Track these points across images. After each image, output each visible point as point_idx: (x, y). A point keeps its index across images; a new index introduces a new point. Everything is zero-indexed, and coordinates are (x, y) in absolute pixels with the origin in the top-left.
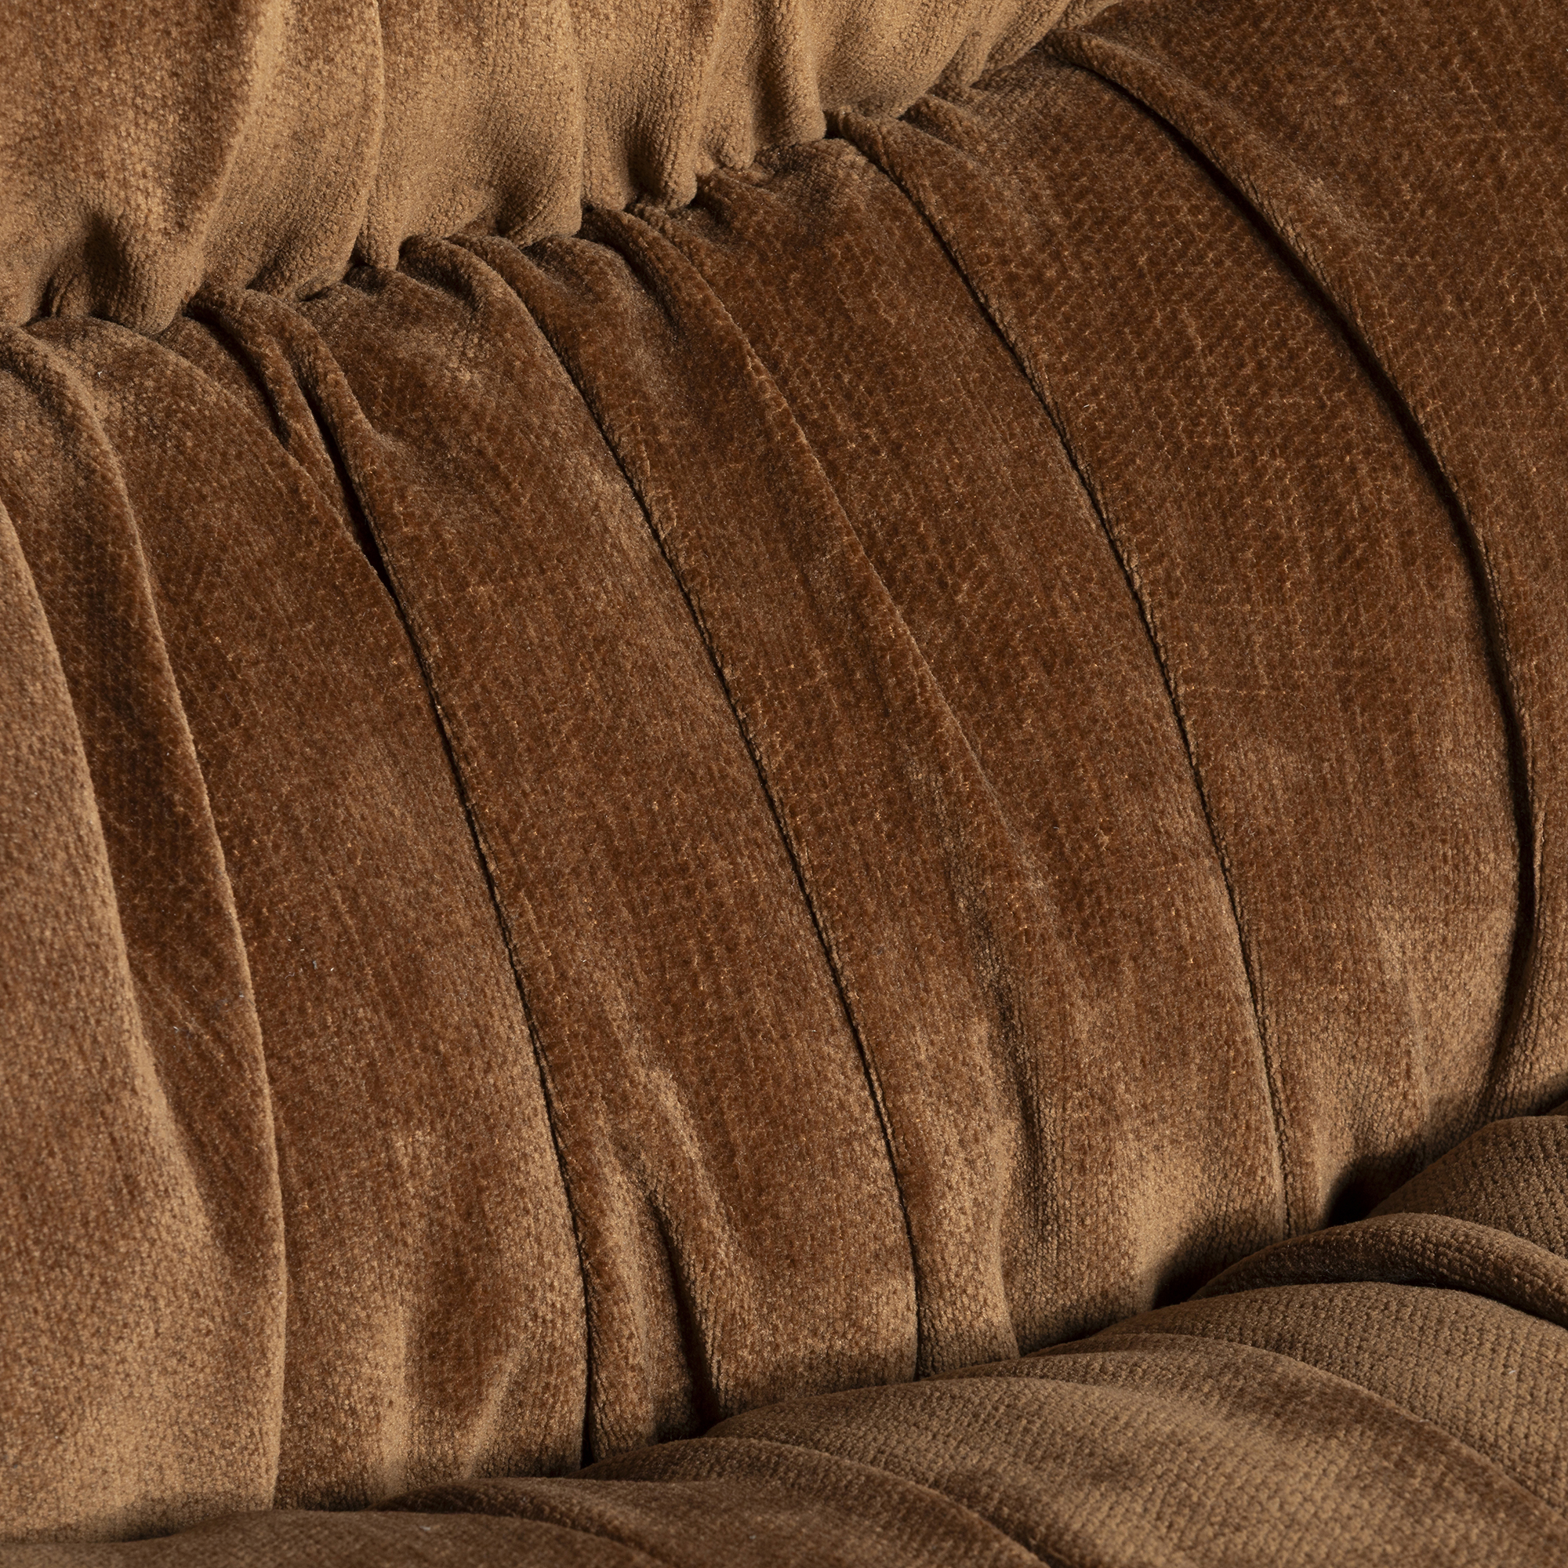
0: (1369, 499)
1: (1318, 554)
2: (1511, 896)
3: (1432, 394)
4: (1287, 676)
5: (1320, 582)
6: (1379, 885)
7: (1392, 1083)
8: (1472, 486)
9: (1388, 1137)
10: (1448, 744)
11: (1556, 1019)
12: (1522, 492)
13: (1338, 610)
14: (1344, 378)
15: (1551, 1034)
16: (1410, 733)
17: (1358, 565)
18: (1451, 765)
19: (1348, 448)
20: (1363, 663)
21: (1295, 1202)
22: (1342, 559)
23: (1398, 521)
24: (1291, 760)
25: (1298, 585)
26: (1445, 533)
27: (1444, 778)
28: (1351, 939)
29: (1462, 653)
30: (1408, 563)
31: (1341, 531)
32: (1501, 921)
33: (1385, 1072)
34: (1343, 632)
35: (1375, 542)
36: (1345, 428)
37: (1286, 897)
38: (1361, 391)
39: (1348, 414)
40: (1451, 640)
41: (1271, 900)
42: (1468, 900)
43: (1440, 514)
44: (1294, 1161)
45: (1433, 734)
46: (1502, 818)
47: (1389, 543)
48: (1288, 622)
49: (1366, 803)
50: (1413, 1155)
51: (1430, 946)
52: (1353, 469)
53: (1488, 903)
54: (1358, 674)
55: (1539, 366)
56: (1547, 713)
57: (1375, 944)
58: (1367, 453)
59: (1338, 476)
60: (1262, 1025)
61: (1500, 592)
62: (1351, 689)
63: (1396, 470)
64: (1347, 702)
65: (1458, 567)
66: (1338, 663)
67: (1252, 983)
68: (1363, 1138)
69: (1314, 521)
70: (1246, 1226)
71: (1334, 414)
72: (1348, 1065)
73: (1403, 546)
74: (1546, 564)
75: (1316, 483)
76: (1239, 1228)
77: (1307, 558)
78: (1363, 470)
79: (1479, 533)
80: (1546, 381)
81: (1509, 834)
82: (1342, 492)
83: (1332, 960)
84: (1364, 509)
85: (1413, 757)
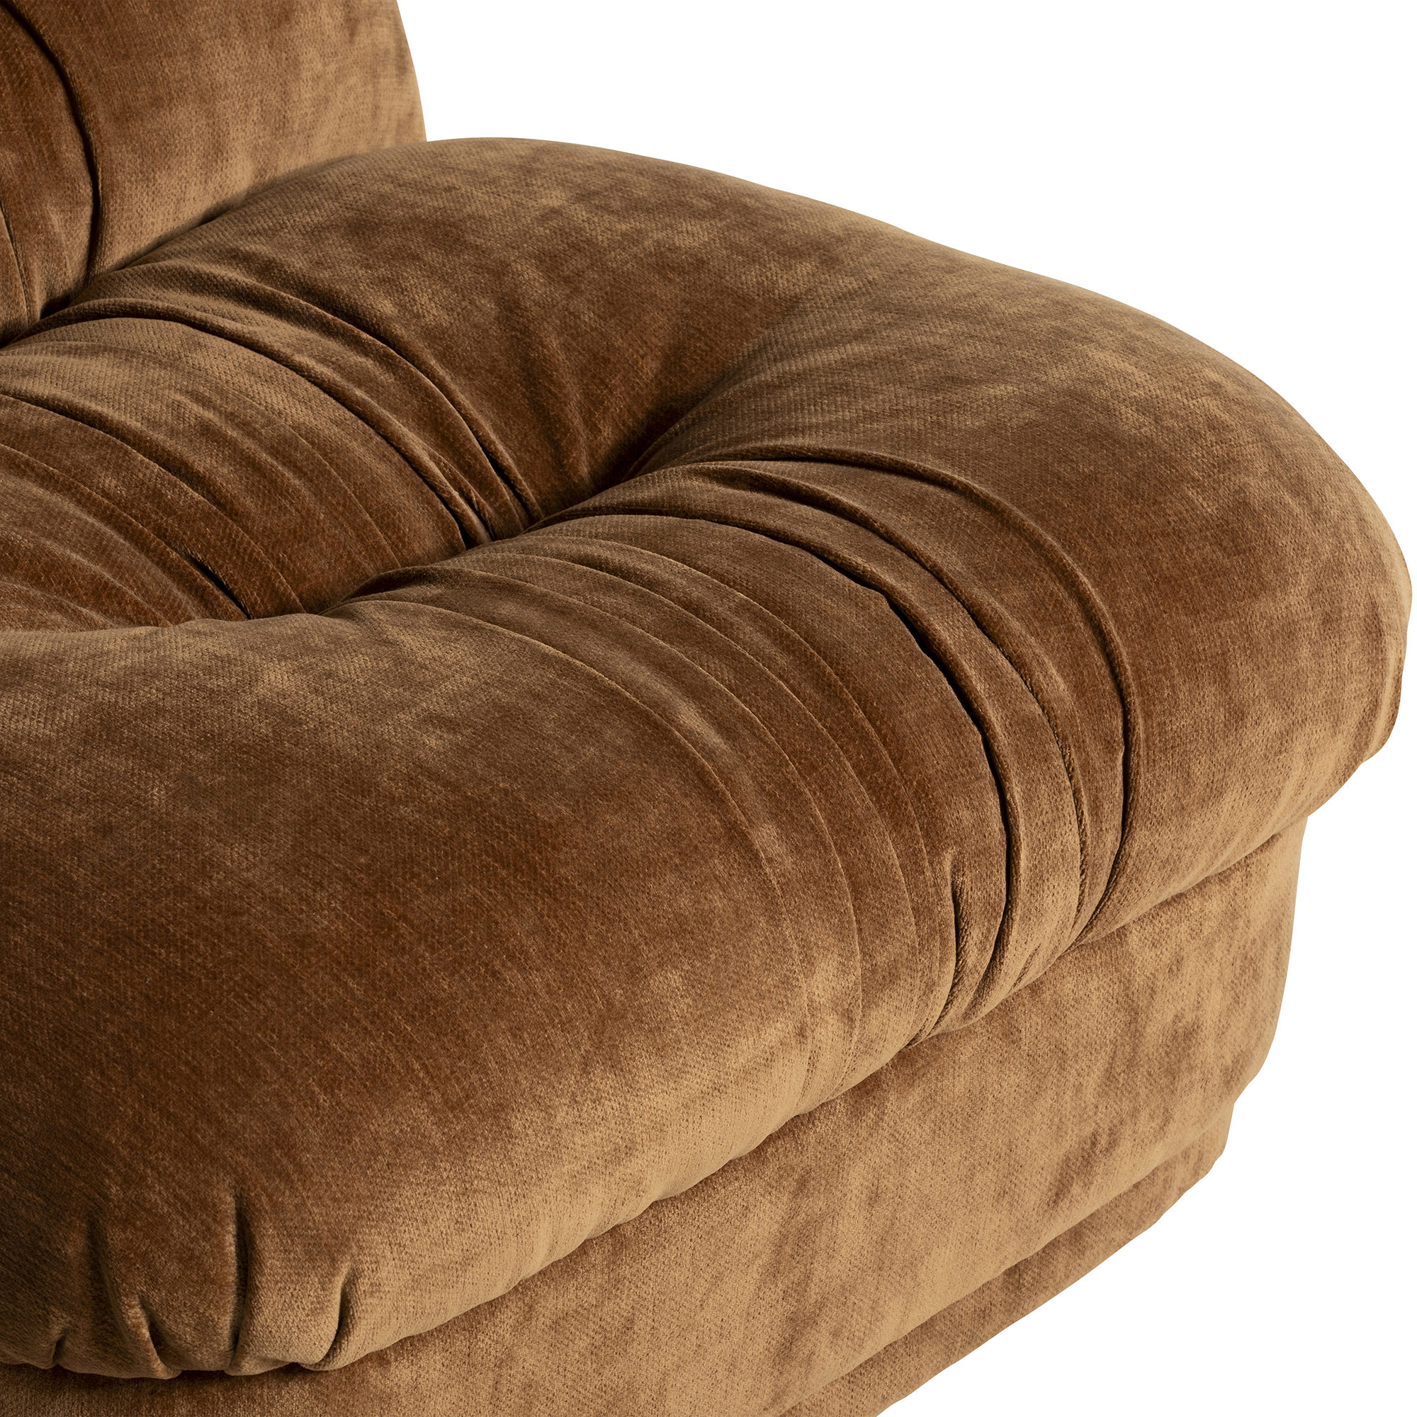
0: (26, 63)
1: (12, 83)
2: (91, 201)
3: (44, 23)
4: (8, 126)
5: (14, 93)
6: (49, 199)
7: (61, 269)
8: (63, 54)
9: (59, 292)
10: (64, 147)
11: (111, 243)
12: (79, 57)
13: (22, 103)
14: (9, 22)
15: (110, 249)
16: (52, 144)
17: (26, 86)
18: (67, 155)
19: (16, 46)
20: (32, 121)
21: (31, 317)
22: (20, 84)
23: (38, 70)
24: (14, 155)
25: (7, 94)
26: (53, 73)
27: (65, 159)
28: (43, 217)
29: (65, 115)
30: (43, 84)
31: (19, 74)
32: (87, 211)
33: (58, 265)
34: (24, 110)
35: (31, 78)
36: (14, 39)
37: (20, 203)
38: (17, 27)
39: (14, 35)
40: (61, 111)
41: (15, 205)
42: (77, 203)
43: (50, 67)
44: (30, 300)
45: (59, 144)
46: (85, 173)
47: (35, 77)
48: (6, 107)
49: (40, 169)
50: (69, 296)
51: (66, 221)
52: (19, 53)
53: (84, 204)
54: (31, 125)
55: (77, 12)
56: (98, 132)
57: (50, 219)
58: (23, 47)
59: (14, 56)
60: (16, 251)
61: (78, 91)
62: (30, 130)
63: (33, 52)
64: (29, 134)
65: (60, 85)
66: (24, 121)
67: (10, 236)
68: (50, 292)
69: (9, 72)
70: (18, 323)
71: (9, 35)
72: (46, 264)
73: (40, 78)
74: (90, 80)
75: (7, 59)
76: (15, 325)
77: (8, 86)
78: (23, 54)
79: (67, 70)
80: (80, 17)
81: (88, 179)
82: (17, 61)
83: (37, 225)
84: (25, 66)
85: (54, 152)
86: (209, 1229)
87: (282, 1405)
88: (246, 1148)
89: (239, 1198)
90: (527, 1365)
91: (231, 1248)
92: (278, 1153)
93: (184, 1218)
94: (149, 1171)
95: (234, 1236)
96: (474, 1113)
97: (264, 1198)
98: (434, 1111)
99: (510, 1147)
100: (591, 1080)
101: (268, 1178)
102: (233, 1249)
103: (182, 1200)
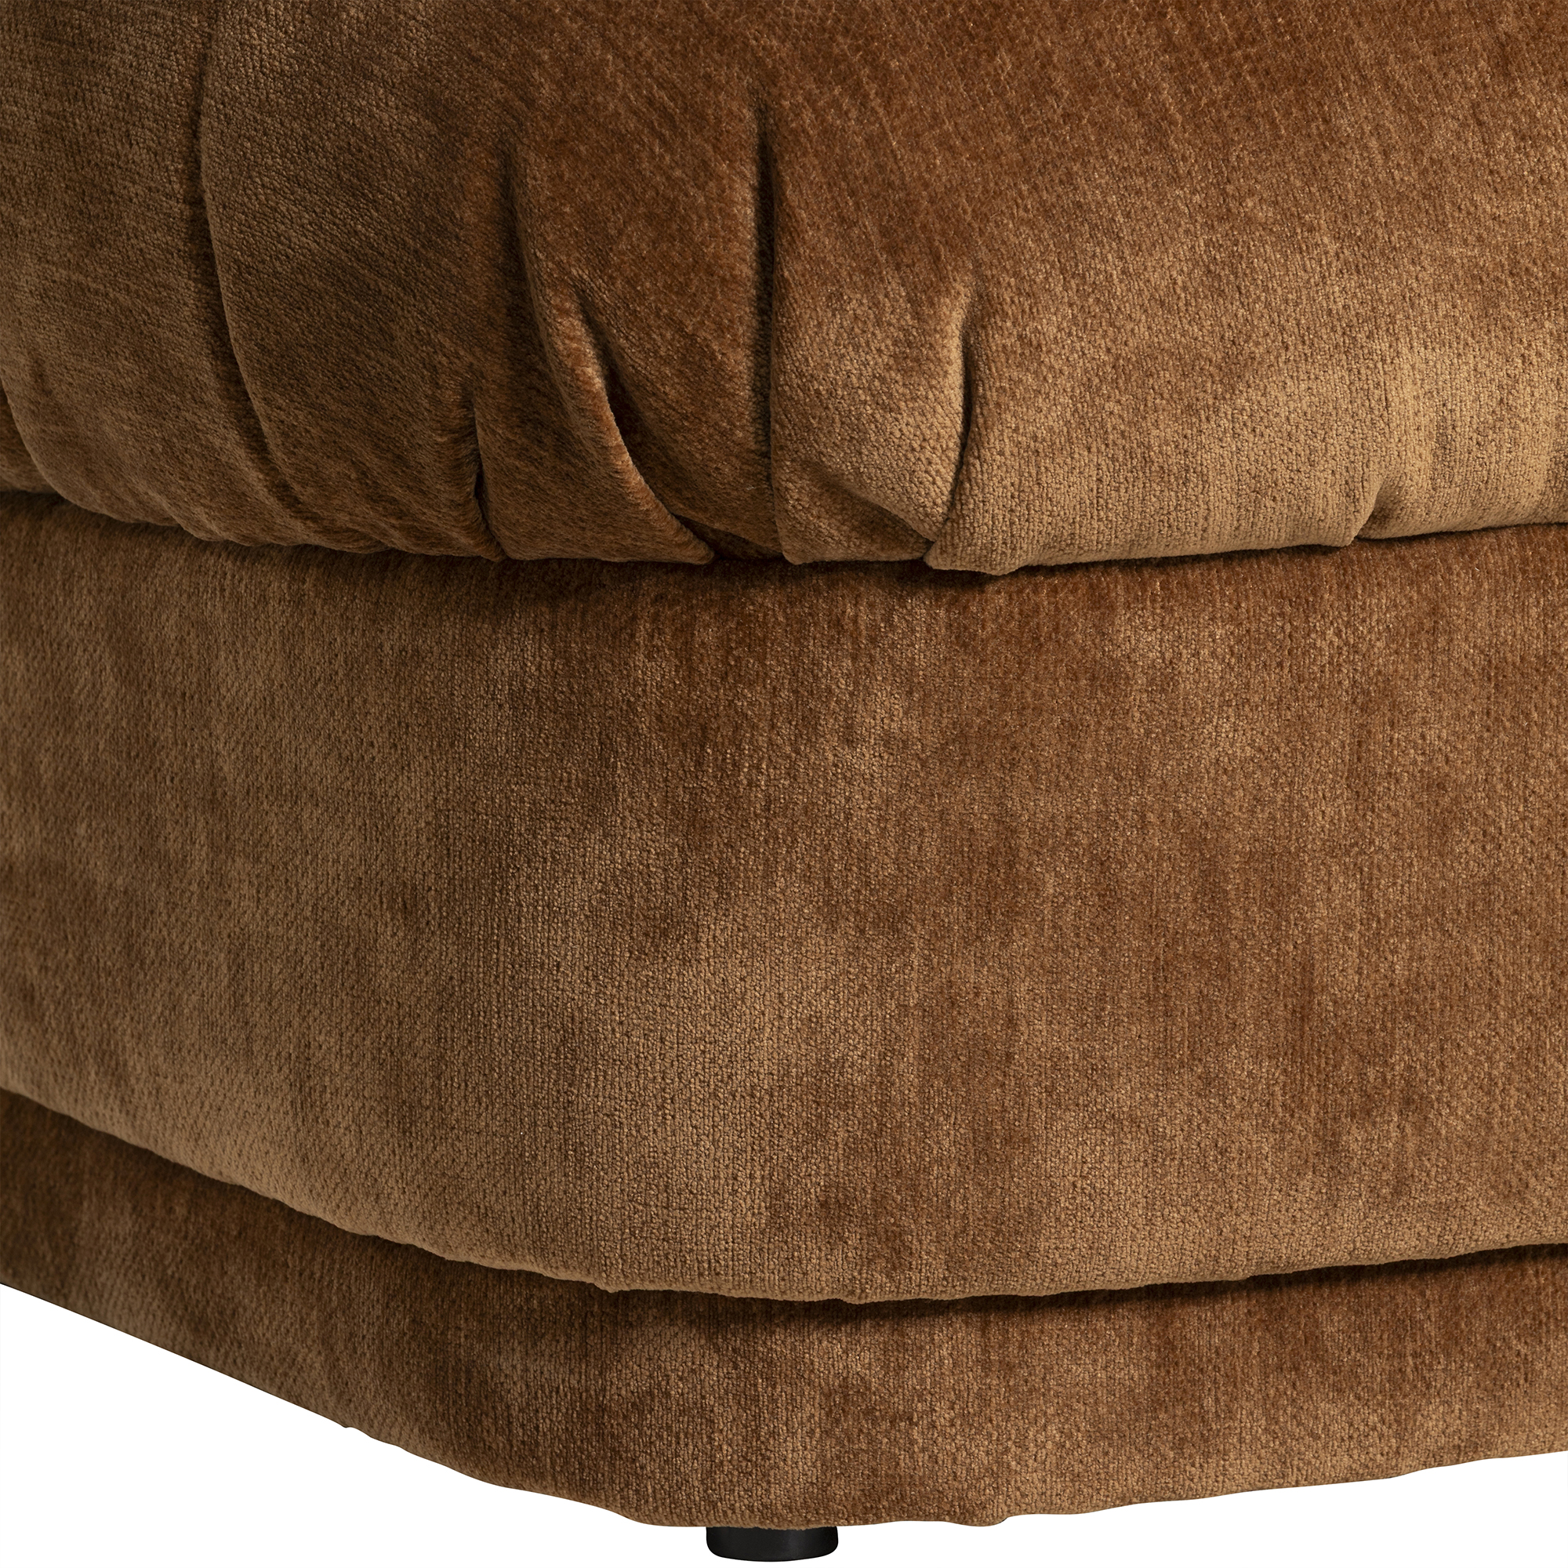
86: (705, 164)
87: (893, 645)
88: (787, 27)
89: (762, 112)
90: (1431, 735)
91: (746, 213)
92: (843, 43)
93: (664, 142)
94: (610, 57)
95: (753, 188)
96: (1253, 72)
97: (808, 116)
98: (1170, 46)
99: (1325, 157)
100: (1513, 93)
101: (820, 81)
102: (750, 212)
103: (664, 112)
